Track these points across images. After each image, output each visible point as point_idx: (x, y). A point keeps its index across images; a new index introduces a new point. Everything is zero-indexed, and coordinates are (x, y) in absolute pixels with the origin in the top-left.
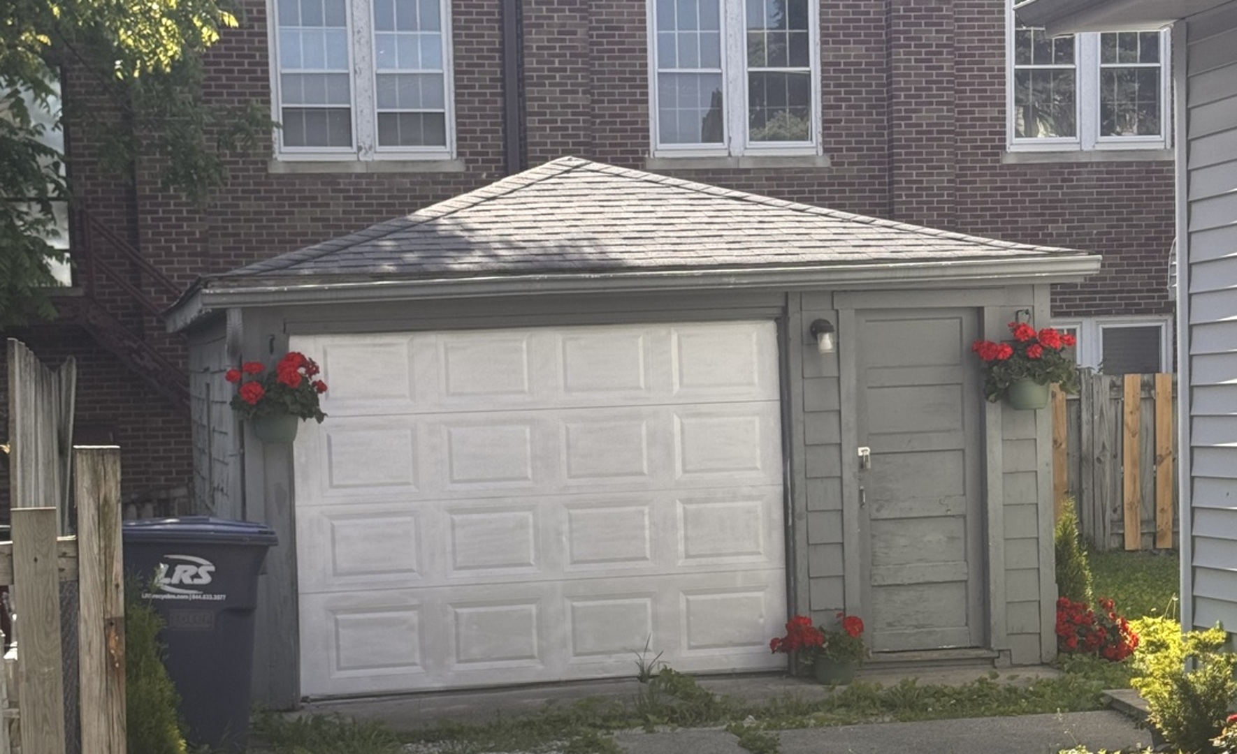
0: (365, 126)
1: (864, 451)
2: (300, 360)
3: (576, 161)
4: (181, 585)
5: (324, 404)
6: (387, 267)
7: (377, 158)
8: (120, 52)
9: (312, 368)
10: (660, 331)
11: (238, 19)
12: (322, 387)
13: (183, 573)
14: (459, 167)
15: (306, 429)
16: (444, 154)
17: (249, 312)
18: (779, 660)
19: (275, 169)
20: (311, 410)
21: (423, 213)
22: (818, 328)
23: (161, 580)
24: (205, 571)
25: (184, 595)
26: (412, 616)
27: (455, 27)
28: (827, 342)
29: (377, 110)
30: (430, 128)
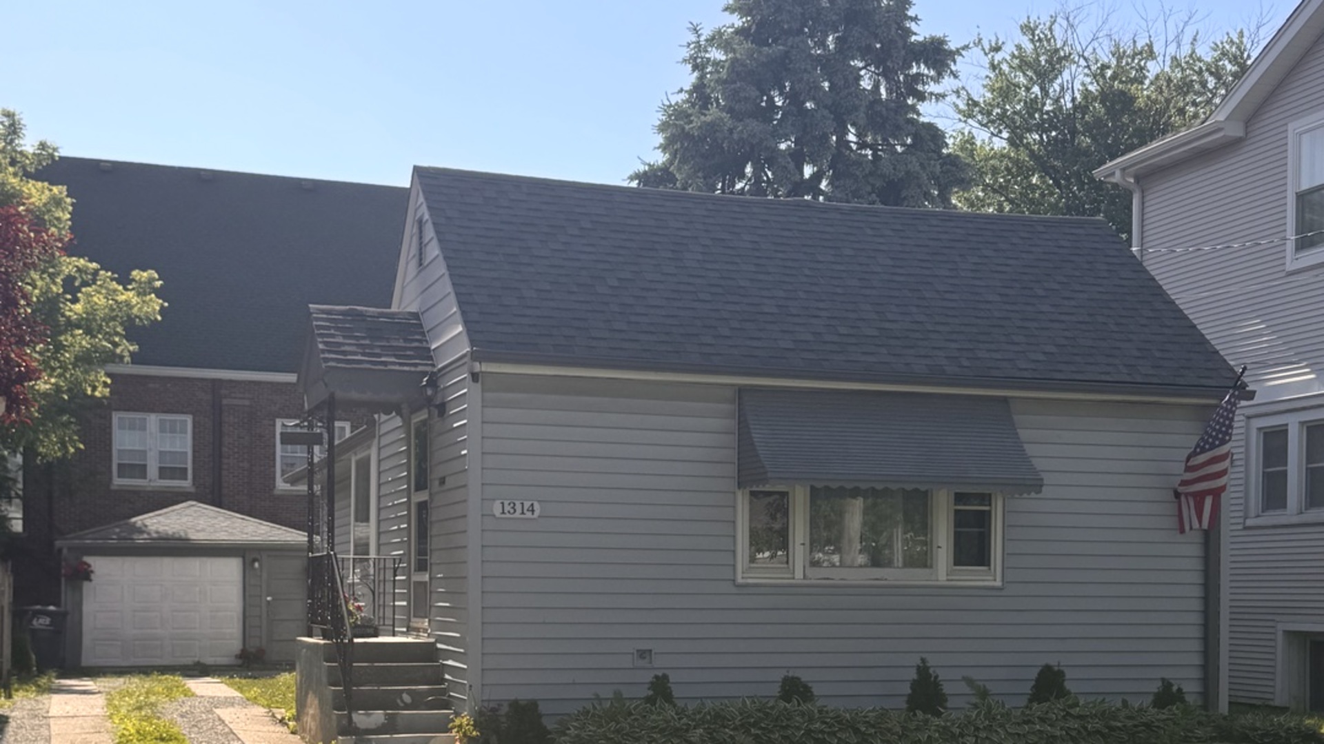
0: (153, 471)
1: (269, 599)
2: (86, 563)
3: (194, 503)
4: (41, 624)
5: (93, 576)
6: (114, 537)
7: (158, 484)
8: (40, 454)
9: (89, 566)
10: (204, 559)
11: (84, 445)
12: (92, 572)
13: (41, 621)
14: (193, 490)
15: (86, 584)
16: (187, 484)
17: (70, 549)
18: (240, 662)
19: (113, 488)
20: (88, 579)
21: (133, 520)
22: (254, 560)
23: (35, 622)
24: (48, 620)
25: (40, 627)
26: (119, 643)
27: (194, 433)
28: (257, 565)
29: (159, 465)
30: (182, 473)
